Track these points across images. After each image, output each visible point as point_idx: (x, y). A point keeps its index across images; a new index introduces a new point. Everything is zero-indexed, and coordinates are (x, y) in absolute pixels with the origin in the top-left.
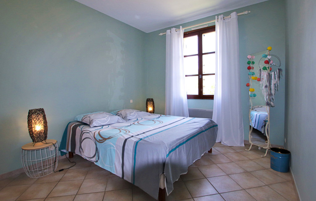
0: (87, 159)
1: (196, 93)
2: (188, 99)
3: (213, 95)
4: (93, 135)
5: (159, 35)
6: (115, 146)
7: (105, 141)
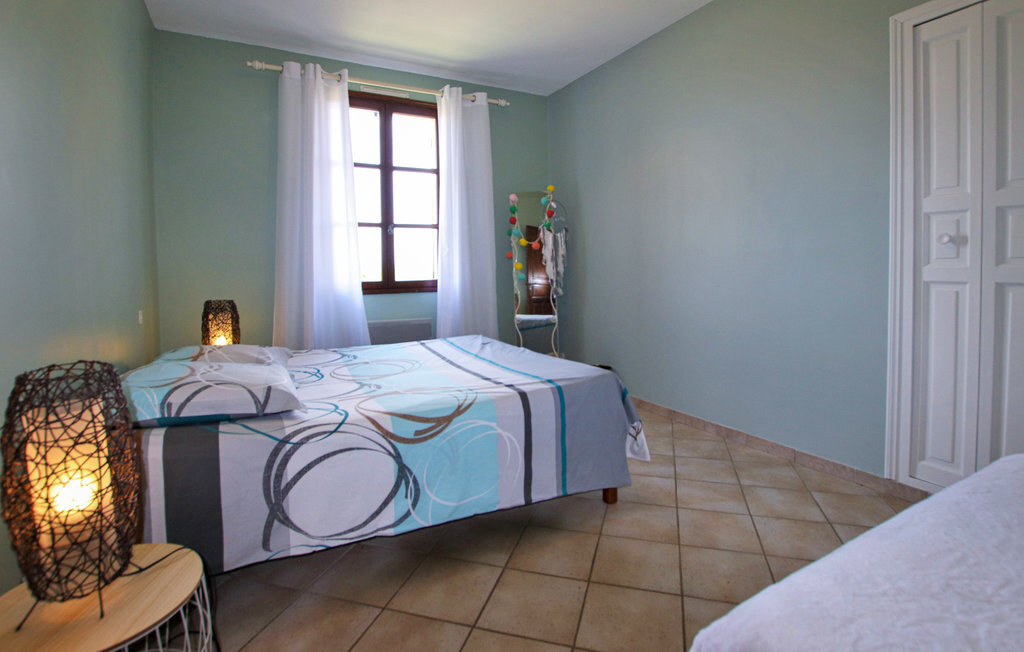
0: (332, 543)
1: (376, 276)
2: (364, 293)
3: (436, 281)
4: (373, 427)
5: (249, 64)
6: (494, 425)
7: (446, 426)
